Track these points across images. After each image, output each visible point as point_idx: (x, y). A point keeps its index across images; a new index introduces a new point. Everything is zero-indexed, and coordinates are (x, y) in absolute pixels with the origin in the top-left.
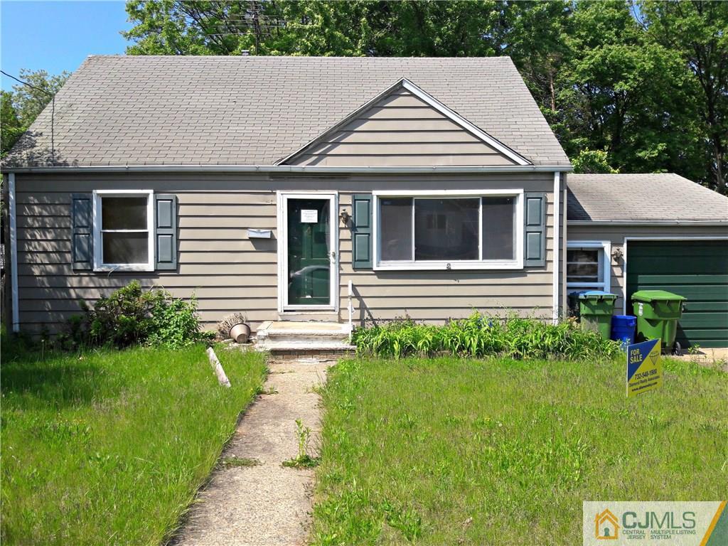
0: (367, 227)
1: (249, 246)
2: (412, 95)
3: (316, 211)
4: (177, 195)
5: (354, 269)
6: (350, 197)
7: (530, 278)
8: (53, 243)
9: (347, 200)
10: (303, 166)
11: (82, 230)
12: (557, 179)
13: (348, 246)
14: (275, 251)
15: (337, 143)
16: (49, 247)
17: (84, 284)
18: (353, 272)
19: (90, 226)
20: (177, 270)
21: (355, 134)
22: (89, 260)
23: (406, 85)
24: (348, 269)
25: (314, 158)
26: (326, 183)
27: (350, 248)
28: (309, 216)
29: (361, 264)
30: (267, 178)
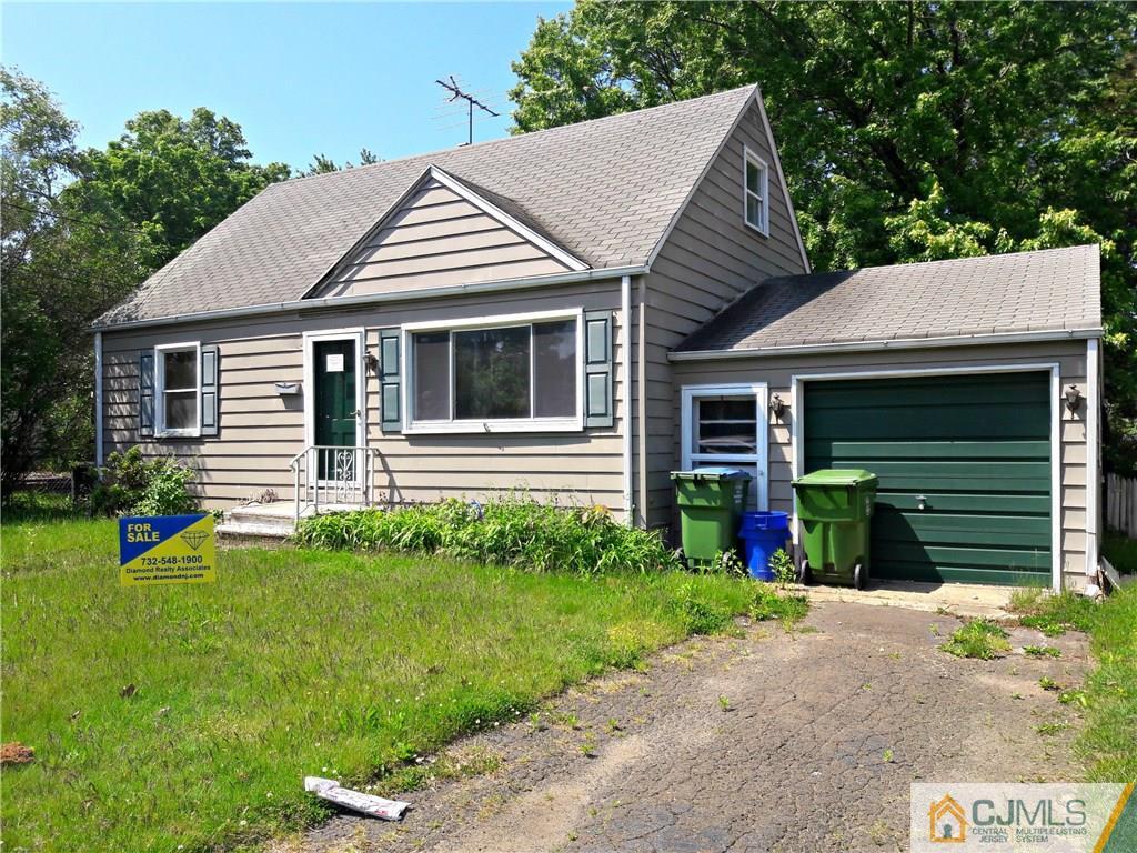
0: (396, 374)
1: (279, 404)
2: (443, 186)
3: (341, 356)
4: (220, 346)
5: (384, 433)
6: (376, 334)
7: (596, 445)
8: (128, 407)
9: (373, 338)
10: (330, 298)
11: (147, 392)
12: (625, 286)
13: (375, 401)
14: (302, 411)
15: (363, 264)
16: (125, 409)
17: (149, 452)
18: (381, 436)
19: (152, 387)
20: (218, 435)
21: (382, 249)
22: (151, 426)
23: (435, 175)
24: (376, 432)
25: (341, 286)
26: (353, 318)
27: (378, 405)
28: (335, 363)
29: (389, 425)
30: (297, 317)
